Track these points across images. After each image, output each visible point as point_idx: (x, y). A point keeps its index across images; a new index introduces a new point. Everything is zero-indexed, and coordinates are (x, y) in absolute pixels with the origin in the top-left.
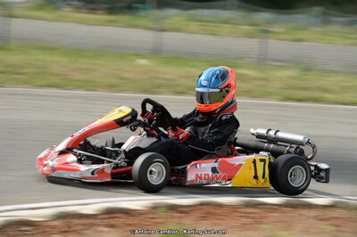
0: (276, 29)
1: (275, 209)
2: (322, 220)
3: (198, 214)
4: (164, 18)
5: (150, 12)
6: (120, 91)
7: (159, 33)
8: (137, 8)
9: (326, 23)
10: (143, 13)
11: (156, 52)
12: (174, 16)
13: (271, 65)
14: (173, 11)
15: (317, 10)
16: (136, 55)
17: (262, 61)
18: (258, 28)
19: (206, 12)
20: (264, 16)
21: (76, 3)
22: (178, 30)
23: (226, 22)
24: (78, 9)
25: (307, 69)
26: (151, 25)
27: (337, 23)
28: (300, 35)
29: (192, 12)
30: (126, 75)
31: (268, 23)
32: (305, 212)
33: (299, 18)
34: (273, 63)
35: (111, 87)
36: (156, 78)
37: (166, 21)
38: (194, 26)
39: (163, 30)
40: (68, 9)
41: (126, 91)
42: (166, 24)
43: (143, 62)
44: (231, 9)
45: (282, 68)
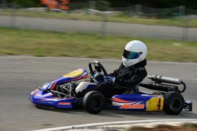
4: (189, 20)
5: (181, 17)
6: (165, 61)
7: (186, 29)
8: (174, 15)
10: (177, 18)
11: (184, 39)
21: (140, 13)
24: (141, 16)
26: (182, 24)
30: (168, 52)
35: (159, 59)
36: (185, 53)
37: (190, 22)
39: (188, 27)
40: (136, 16)
41: (167, 60)
42: (190, 23)
43: (177, 44)
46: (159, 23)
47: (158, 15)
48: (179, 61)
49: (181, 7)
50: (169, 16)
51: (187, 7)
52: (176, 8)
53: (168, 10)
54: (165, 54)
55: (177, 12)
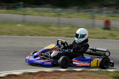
0: (63, 14)
1: (64, 73)
2: (79, 76)
3: (39, 75)
4: (25, 11)
5: (21, 9)
6: (12, 35)
7: (24, 16)
8: (17, 8)
9: (79, 12)
10: (19, 9)
11: (23, 22)
12: (29, 10)
13: (61, 26)
14: (29, 8)
15: (76, 7)
16: (17, 23)
17: (58, 24)
18: (57, 13)
19: (40, 9)
20: (59, 10)
22: (31, 15)
23: (46, 12)
25: (73, 27)
26: (22, 13)
27: (82, 12)
28: (71, 15)
29: (35, 9)
30: (14, 30)
31: (60, 12)
32: (74, 73)
33: (70, 10)
34: (62, 25)
35: (9, 34)
36: (24, 31)
37: (26, 12)
38: (36, 13)
39: (26, 15)
43: (19, 25)
44: (48, 8)
45: (65, 26)
46: (8, 13)
47: (7, 8)
48: (21, 35)
49: (21, 3)
50: (14, 8)
51: (24, 3)
52: (18, 3)
53: (13, 4)
54: (13, 31)
55: (19, 5)
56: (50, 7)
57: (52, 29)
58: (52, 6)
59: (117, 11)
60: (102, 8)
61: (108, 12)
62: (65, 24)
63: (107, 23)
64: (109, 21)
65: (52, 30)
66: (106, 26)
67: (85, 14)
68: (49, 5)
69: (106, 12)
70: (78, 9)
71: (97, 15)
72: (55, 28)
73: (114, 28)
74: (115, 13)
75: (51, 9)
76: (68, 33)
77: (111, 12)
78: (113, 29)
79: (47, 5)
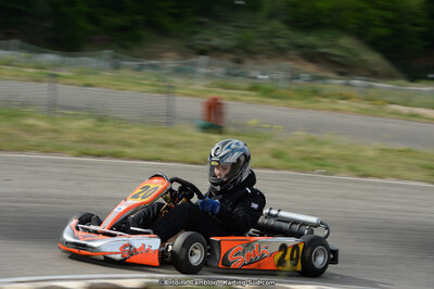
9: (117, 67)
13: (62, 114)
15: (107, 53)
17: (53, 108)
18: (44, 71)
20: (50, 58)
23: (9, 64)
25: (102, 119)
27: (126, 67)
28: (91, 79)
31: (55, 65)
33: (87, 61)
56: (21, 49)
57: (30, 126)
58: (26, 45)
59: (237, 71)
60: (194, 60)
61: (209, 71)
62: (73, 109)
63: (214, 108)
64: (219, 104)
65: (30, 130)
66: (209, 119)
67: (139, 75)
68: (17, 42)
69: (204, 70)
70: (115, 57)
71: (178, 81)
72: (41, 124)
73: (236, 125)
74: (230, 75)
75: (23, 54)
76: (86, 141)
77: (219, 71)
78: (232, 129)
79: (13, 42)
